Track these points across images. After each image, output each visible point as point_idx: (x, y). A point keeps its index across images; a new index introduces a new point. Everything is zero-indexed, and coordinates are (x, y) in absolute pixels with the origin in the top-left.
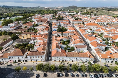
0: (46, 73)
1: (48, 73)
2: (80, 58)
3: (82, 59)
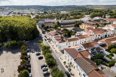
0: (44, 57)
1: (44, 59)
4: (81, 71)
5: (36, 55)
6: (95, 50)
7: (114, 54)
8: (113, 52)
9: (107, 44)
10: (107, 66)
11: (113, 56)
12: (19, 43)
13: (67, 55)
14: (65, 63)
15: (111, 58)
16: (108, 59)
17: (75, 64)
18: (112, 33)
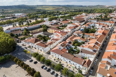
0: (37, 61)
1: (39, 62)
2: (73, 62)
3: (75, 63)
4: (67, 61)
5: (30, 62)
6: (67, 47)
7: (77, 46)
8: (76, 46)
9: (71, 42)
10: (76, 54)
11: (77, 47)
12: (8, 57)
13: (54, 55)
14: (55, 59)
15: (77, 49)
16: (75, 50)
17: (62, 58)
18: (70, 33)
